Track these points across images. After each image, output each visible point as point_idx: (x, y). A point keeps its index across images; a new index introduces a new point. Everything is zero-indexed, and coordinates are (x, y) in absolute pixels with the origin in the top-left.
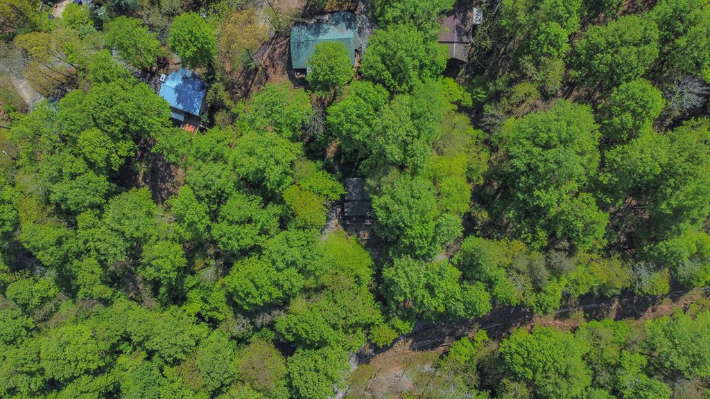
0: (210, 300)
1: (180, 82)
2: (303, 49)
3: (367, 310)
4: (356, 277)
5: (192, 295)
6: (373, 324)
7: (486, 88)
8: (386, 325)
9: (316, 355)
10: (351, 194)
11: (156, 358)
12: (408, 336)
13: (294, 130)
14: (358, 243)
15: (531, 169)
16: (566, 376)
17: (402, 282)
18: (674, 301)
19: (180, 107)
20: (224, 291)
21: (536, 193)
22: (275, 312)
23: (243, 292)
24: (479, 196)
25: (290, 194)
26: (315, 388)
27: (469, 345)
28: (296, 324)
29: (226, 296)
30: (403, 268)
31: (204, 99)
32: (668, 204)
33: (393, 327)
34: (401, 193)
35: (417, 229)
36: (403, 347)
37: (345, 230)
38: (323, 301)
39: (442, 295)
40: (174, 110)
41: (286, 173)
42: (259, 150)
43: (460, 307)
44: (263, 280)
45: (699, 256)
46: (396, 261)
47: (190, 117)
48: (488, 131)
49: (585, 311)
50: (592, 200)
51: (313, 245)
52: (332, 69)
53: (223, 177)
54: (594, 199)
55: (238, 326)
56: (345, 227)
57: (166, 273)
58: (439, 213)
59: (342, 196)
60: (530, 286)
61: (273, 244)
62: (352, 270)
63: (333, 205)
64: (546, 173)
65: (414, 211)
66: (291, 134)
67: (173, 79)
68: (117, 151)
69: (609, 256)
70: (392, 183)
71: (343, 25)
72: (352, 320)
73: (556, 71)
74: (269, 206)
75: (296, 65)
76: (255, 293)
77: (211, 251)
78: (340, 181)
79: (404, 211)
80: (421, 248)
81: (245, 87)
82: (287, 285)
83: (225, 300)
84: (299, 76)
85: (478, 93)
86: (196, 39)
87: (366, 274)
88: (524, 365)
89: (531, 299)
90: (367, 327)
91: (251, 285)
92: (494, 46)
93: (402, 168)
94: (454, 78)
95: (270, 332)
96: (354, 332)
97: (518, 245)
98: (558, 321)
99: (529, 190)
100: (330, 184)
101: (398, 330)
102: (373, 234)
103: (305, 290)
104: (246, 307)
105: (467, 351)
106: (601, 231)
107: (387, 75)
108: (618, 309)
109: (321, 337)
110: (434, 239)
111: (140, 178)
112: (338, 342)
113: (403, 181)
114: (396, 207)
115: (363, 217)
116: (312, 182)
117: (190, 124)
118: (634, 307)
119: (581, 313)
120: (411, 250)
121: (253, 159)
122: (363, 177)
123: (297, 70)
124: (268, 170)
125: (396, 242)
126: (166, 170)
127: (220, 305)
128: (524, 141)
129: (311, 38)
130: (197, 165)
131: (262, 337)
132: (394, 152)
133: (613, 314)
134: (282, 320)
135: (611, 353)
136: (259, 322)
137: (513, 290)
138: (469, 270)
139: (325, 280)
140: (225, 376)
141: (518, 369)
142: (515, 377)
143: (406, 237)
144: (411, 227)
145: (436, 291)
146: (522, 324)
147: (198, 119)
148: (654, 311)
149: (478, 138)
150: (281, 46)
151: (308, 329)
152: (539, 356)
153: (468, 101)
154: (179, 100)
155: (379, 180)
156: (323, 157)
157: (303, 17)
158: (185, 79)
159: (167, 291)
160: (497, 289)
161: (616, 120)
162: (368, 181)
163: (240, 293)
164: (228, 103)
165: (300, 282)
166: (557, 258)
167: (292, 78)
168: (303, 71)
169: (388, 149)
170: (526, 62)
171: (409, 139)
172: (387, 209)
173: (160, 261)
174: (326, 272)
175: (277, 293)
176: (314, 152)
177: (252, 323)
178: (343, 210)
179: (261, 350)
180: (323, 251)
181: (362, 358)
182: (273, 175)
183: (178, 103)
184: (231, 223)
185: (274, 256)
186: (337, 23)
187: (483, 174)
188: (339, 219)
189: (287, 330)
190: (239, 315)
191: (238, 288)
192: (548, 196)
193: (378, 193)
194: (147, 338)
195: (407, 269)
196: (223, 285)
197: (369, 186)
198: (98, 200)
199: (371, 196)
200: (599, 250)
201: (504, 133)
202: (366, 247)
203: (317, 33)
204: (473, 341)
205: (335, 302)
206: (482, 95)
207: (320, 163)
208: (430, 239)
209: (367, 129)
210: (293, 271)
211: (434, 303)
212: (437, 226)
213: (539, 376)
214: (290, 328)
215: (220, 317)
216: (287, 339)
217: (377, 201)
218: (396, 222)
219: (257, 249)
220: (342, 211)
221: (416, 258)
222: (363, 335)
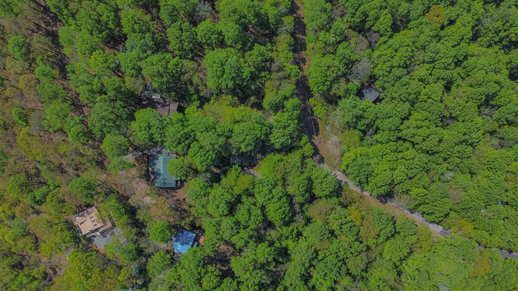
0: (287, 235)
1: (178, 243)
2: (167, 181)
3: (295, 156)
4: (278, 161)
5: (284, 244)
6: (303, 155)
7: (192, 95)
8: (304, 148)
9: (316, 182)
10: (238, 162)
11: (314, 263)
12: (310, 138)
13: (208, 186)
14: (262, 159)
15: (233, 79)
16: (329, 67)
17: (282, 140)
18: (299, 9)
19: (191, 243)
20: (283, 227)
21: (244, 77)
22: (294, 201)
23: (282, 215)
24: (243, 100)
25: (237, 191)
26: (330, 183)
27: (316, 107)
28: (300, 192)
29: (285, 227)
30: (275, 139)
31: (188, 231)
32: (253, 20)
33: (305, 145)
34: (240, 139)
35: (257, 132)
36: (316, 140)
37: (256, 166)
38: (290, 179)
39: (289, 121)
40: (192, 246)
41: (227, 192)
42: (217, 202)
43: (295, 113)
44: (278, 205)
45: (276, 5)
46: (272, 142)
47: (196, 239)
48: (213, 94)
49: (301, 50)
50: (249, 53)
51: (262, 181)
52: (182, 167)
53: (227, 222)
54: (248, 52)
55: (300, 220)
56: (254, 166)
57: (271, 251)
58: (251, 122)
59: (239, 166)
60: (287, 81)
61: (260, 199)
62: (275, 163)
63: (243, 170)
64: (236, 73)
65: (249, 133)
66: (210, 188)
67: (176, 247)
68: (213, 272)
69: (275, 42)
70: (235, 142)
71: (156, 162)
72: (299, 164)
73: (188, 64)
74: (243, 201)
75: (174, 185)
76: (283, 209)
77: (262, 232)
78: (231, 167)
79: (248, 137)
80: (266, 130)
81: (182, 211)
82: (280, 194)
83: (287, 227)
84: (179, 184)
85: (194, 99)
86: (163, 230)
87: (278, 156)
88: (324, 85)
89: (293, 79)
90: (304, 157)
91: (279, 211)
92: (174, 91)
93: (228, 137)
94: (185, 108)
95: (305, 207)
96: (306, 164)
97: (268, 84)
98: (306, 64)
99: (243, 80)
100: (233, 171)
101: (306, 143)
102: (259, 152)
103: (284, 186)
104: (290, 215)
105: (319, 108)
106: (263, 48)
107: (187, 142)
108: (302, 35)
109: (306, 179)
110: (263, 124)
111: (224, 268)
112: (310, 172)
113: (235, 137)
114: (247, 141)
115: (250, 156)
116: (232, 179)
117: (199, 240)
118: (301, 27)
119: (303, 52)
120: (267, 135)
121: (221, 206)
122: (230, 155)
123: (176, 185)
124: (226, 199)
125: (263, 141)
126: (221, 255)
127: (289, 230)
128: (220, 81)
129: (161, 177)
130: (222, 233)
131: (307, 210)
132: (221, 140)
133: (304, 37)
134: (299, 199)
135: (321, 44)
136: (298, 210)
137: (289, 87)
138: (278, 107)
139: (279, 176)
140: (323, 227)
141: (325, 88)
142: (329, 90)
143: (261, 137)
144: (256, 135)
145: (286, 124)
146: (307, 81)
147: (197, 235)
148: (303, 18)
149: (215, 99)
150: (163, 192)
151: (302, 185)
152: (319, 79)
153: (197, 103)
154: (188, 244)
155: (233, 148)
156: (219, 175)
157: (149, 181)
158: (177, 241)
159: (282, 257)
160: (287, 95)
161: (213, 42)
162: (233, 153)
163: (283, 216)
164: (191, 219)
165: (280, 188)
166: (274, 67)
167: (179, 188)
168: (177, 182)
169: (220, 143)
170: (184, 78)
171: (216, 133)
172: (247, 145)
173: (266, 253)
174: (275, 175)
175: (284, 199)
176: (216, 179)
177: (299, 213)
178: (245, 166)
179: (313, 210)
180: (265, 176)
181: (322, 161)
182: (228, 197)
183: (189, 244)
184: (250, 219)
185: (266, 198)
186: (155, 164)
187: (233, 97)
188: (250, 168)
189: (303, 196)
190: (294, 219)
191: (280, 217)
192: (246, 72)
193: (239, 149)
194: (303, 265)
195: (276, 138)
196: (280, 227)
197: (236, 153)
198: (235, 282)
199: (240, 152)
200: (272, 46)
201: (214, 88)
202: (265, 156)
203: (159, 174)
204: (315, 105)
205: (290, 172)
206: (195, 97)
207: (222, 177)
208: (263, 126)
209: (211, 152)
210: (274, 191)
211: (292, 125)
212: (256, 122)
213: (329, 79)
214: (302, 194)
215: (296, 230)
216: (308, 197)
217: (243, 150)
218: (254, 142)
219: (263, 208)
220: (247, 166)
221: (271, 133)
222: (308, 160)
